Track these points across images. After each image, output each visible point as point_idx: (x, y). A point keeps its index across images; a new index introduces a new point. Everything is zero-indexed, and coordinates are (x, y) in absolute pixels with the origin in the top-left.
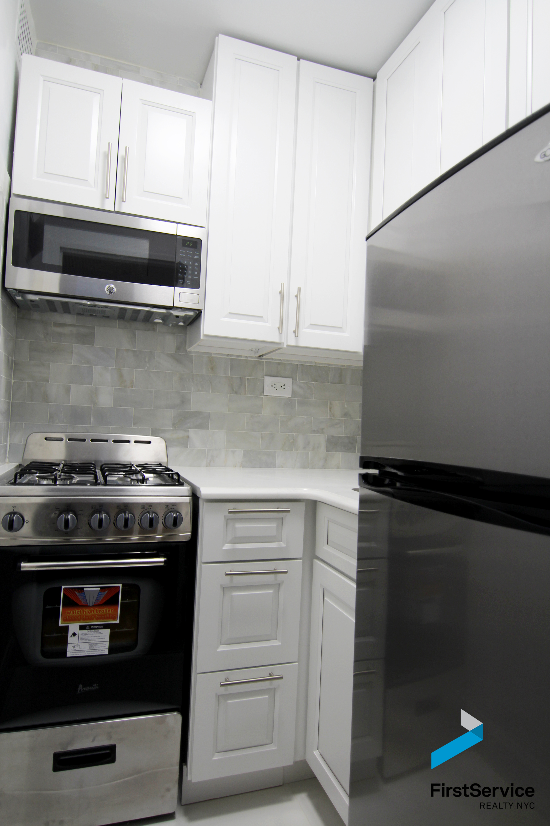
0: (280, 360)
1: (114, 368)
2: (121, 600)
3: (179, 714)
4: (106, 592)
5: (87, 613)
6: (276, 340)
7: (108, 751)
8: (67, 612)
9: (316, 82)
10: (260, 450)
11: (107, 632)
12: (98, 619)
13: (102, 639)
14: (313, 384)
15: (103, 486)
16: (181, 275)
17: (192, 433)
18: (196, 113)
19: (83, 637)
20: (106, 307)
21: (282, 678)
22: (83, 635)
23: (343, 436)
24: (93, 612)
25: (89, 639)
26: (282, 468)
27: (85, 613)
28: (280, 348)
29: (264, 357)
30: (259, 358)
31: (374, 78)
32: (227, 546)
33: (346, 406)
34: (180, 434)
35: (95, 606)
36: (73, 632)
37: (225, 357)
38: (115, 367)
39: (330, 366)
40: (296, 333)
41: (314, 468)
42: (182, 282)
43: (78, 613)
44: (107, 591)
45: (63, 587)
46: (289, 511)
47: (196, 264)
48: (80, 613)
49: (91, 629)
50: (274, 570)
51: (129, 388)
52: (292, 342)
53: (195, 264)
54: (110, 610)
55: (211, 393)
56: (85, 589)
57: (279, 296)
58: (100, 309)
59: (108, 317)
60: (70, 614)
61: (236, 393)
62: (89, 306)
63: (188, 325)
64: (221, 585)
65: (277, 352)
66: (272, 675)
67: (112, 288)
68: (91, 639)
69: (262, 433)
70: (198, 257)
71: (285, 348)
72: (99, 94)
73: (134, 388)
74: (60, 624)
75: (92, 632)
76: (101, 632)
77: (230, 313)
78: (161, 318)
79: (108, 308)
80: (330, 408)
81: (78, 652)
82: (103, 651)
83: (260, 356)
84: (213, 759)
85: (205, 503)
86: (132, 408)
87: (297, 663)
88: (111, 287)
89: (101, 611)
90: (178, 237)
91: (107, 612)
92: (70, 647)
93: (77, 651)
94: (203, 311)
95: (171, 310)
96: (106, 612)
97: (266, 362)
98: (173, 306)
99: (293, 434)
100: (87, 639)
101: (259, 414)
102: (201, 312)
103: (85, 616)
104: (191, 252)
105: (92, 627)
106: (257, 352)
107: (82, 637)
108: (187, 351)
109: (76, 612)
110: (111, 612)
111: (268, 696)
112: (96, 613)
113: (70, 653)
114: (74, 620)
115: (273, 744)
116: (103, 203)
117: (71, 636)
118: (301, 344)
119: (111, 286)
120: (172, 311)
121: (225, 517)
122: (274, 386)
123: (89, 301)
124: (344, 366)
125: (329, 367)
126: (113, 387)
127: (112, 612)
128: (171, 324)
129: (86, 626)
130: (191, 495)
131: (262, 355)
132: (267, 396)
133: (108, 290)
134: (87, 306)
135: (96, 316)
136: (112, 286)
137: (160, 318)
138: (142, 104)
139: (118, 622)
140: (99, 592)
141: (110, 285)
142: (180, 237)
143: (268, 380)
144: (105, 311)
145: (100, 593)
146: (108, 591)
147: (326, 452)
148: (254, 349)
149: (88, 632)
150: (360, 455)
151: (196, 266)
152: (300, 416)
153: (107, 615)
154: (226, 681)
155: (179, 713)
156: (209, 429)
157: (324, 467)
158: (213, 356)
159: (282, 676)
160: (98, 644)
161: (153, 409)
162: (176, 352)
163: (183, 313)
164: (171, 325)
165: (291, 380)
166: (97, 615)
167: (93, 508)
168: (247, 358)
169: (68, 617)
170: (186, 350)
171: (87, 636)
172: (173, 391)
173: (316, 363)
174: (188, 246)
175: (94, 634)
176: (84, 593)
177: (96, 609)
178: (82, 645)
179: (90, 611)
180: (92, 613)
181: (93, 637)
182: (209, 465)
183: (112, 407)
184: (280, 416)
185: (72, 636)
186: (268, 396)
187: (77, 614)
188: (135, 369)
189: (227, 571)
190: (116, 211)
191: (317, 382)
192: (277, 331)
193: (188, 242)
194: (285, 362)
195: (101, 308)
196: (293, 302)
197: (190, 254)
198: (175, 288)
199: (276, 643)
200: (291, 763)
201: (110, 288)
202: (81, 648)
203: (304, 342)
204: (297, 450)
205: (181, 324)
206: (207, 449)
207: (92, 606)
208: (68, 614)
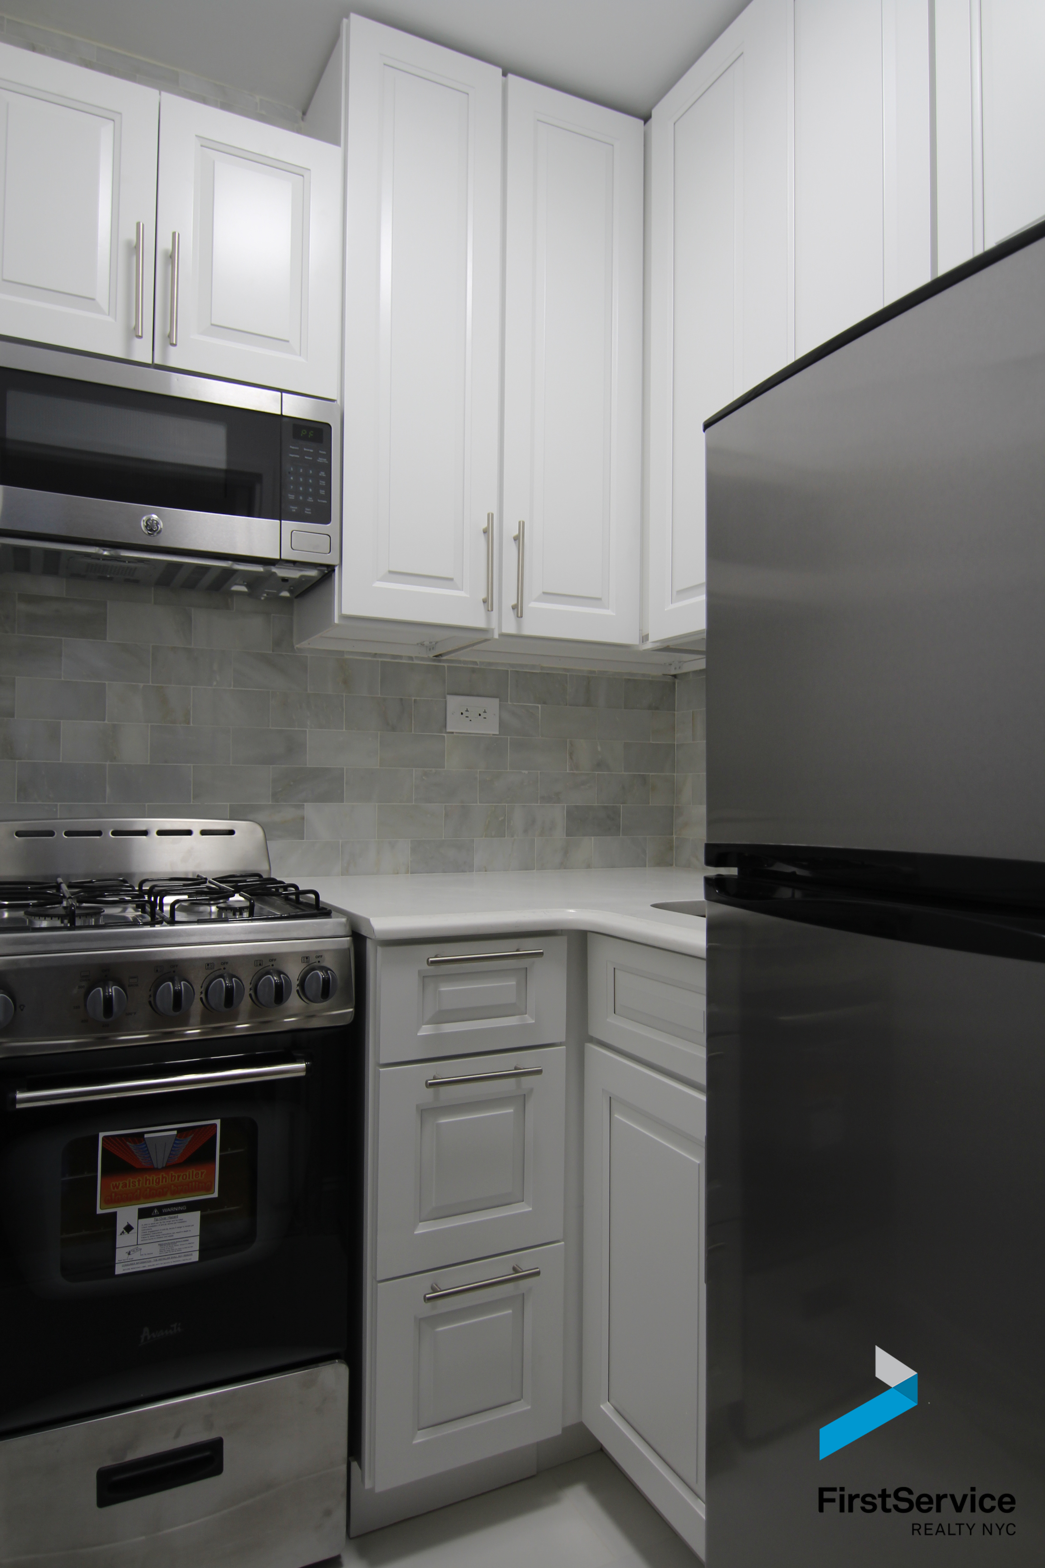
0: (475, 663)
1: (148, 684)
2: (221, 1151)
3: (343, 1363)
4: (189, 1138)
5: (153, 1183)
6: (481, 624)
7: (207, 1453)
8: (113, 1185)
9: (538, 120)
10: (443, 839)
11: (194, 1218)
12: (175, 1193)
13: (185, 1231)
14: (538, 707)
15: (170, 926)
16: (293, 496)
17: (310, 811)
18: (310, 170)
19: (147, 1231)
20: (138, 562)
21: (538, 1273)
22: (145, 1229)
23: (596, 804)
24: (164, 1180)
25: (159, 1234)
26: (486, 871)
27: (149, 1184)
28: (486, 640)
29: (444, 658)
30: (435, 659)
31: (646, 118)
32: (426, 1030)
33: (599, 749)
34: (288, 813)
35: (169, 1167)
36: (127, 1224)
37: (370, 659)
38: (151, 684)
39: (568, 673)
40: (518, 609)
41: (545, 869)
42: (296, 510)
43: (135, 1185)
44: (191, 1137)
45: (102, 1135)
46: (542, 954)
47: (322, 474)
48: (139, 1185)
49: (161, 1214)
50: (516, 1069)
51: (182, 725)
52: (510, 627)
53: (320, 475)
54: (198, 1174)
55: (344, 730)
56: (146, 1136)
57: (482, 539)
58: (127, 564)
59: (136, 582)
60: (118, 1188)
61: (394, 729)
62: (103, 560)
63: (297, 597)
64: (417, 1106)
65: (475, 648)
66: (519, 1269)
67: (155, 522)
68: (163, 1235)
69: (445, 806)
70: (325, 460)
71: (496, 639)
72: (112, 122)
73: (192, 725)
74: (99, 1211)
75: (164, 1221)
76: (182, 1220)
77: (391, 572)
78: (246, 583)
79: (143, 562)
80: (571, 754)
81: (137, 1263)
82: (188, 1255)
83: (436, 656)
84: (414, 1442)
85: (379, 948)
86: (189, 765)
87: (563, 1243)
88: (153, 520)
89: (181, 1176)
90: (285, 420)
91: (193, 1178)
92: (120, 1255)
93: (135, 1262)
94: (337, 569)
95: (272, 567)
96: (191, 1178)
97: (448, 666)
98: (278, 557)
99: (504, 804)
100: (155, 1235)
101: (440, 769)
102: (334, 570)
103: (148, 1190)
104: (312, 451)
105: (164, 1210)
106: (431, 648)
107: (144, 1231)
108: (295, 648)
109: (132, 1182)
110: (201, 1176)
111: (510, 1311)
112: (172, 1181)
113: (122, 1266)
114: (126, 1199)
115: (522, 1400)
116: (129, 346)
117: (123, 1232)
118: (528, 631)
119: (152, 517)
120: (274, 570)
121: (419, 972)
122: (465, 714)
123: (105, 549)
124: (594, 672)
125: (567, 675)
126: (149, 724)
127: (203, 1176)
128: (265, 595)
129: (152, 1208)
130: (350, 933)
131: (441, 655)
132: (453, 733)
133: (146, 527)
134: (99, 559)
135: (111, 579)
136: (155, 517)
137: (244, 582)
138: (202, 146)
139: (215, 1195)
140: (176, 1140)
141: (149, 516)
142: (286, 419)
143: (454, 703)
144: (136, 568)
145: (177, 1142)
146: (193, 1135)
147: (565, 837)
148: (426, 643)
149: (157, 1220)
150: (706, 842)
151: (322, 478)
152: (515, 771)
153: (194, 1183)
154: (434, 1291)
155: (343, 1361)
156: (343, 802)
157: (564, 865)
158: (346, 657)
159: (538, 1270)
160: (178, 1244)
161: (231, 765)
162: (273, 651)
163: (297, 572)
164: (264, 597)
165: (497, 701)
166: (173, 1186)
167: (157, 971)
168: (413, 660)
169: (113, 1195)
170: (293, 646)
171: (154, 1229)
172: (270, 728)
173: (542, 668)
174: (306, 438)
175: (168, 1224)
176: (145, 1143)
177: (172, 1174)
178: (146, 1249)
179: (159, 1179)
180: (162, 1182)
181: (167, 1229)
182: (345, 872)
183: (149, 763)
184: (479, 770)
185: (125, 1231)
186: (455, 734)
187: (133, 1186)
188: (192, 687)
189: (430, 1079)
190: (156, 364)
191: (545, 703)
192: (482, 607)
193: (304, 430)
194: (484, 667)
195: (129, 562)
196: (510, 551)
197: (308, 454)
198: (282, 521)
199: (523, 1208)
200: (558, 1432)
201: (151, 521)
202: (143, 1255)
203: (532, 627)
204: (513, 836)
205: (285, 594)
206: (340, 841)
207: (163, 1168)
208: (114, 1188)
